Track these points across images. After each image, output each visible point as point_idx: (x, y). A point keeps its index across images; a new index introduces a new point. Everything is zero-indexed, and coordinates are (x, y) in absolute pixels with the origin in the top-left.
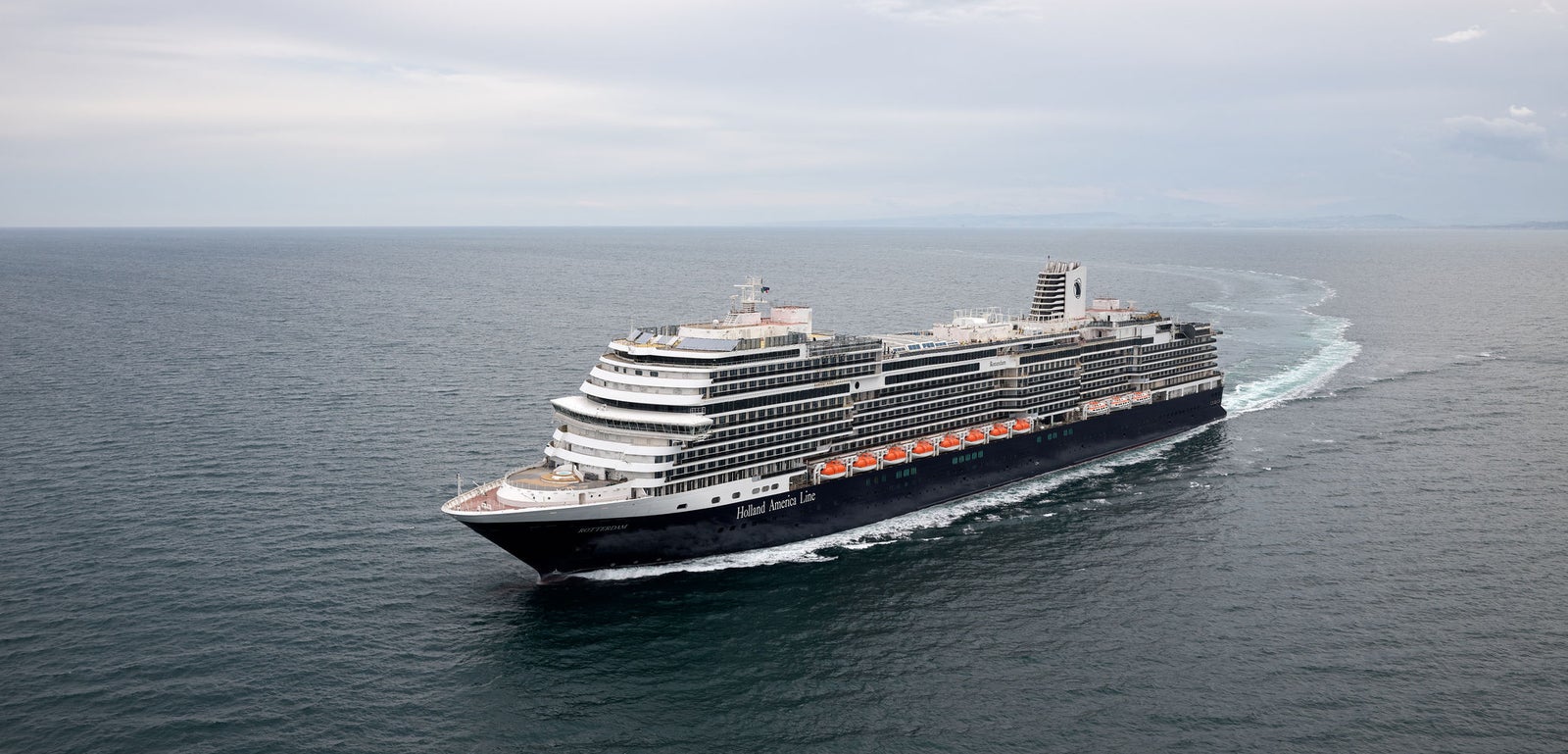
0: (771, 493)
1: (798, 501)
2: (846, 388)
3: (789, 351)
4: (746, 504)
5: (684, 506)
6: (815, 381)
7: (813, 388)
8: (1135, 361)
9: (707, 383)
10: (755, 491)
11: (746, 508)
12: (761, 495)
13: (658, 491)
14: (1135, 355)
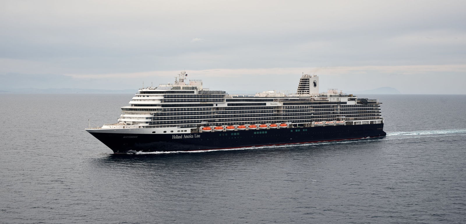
0: (184, 132)
1: (194, 136)
2: (212, 105)
3: (190, 92)
4: (175, 135)
5: (155, 132)
6: (200, 101)
7: (200, 103)
8: (339, 110)
9: (162, 98)
10: (179, 131)
11: (175, 136)
12: (180, 133)
13: (147, 127)
14: (339, 108)
